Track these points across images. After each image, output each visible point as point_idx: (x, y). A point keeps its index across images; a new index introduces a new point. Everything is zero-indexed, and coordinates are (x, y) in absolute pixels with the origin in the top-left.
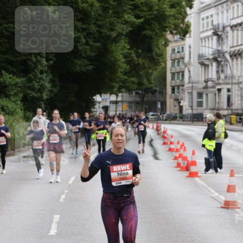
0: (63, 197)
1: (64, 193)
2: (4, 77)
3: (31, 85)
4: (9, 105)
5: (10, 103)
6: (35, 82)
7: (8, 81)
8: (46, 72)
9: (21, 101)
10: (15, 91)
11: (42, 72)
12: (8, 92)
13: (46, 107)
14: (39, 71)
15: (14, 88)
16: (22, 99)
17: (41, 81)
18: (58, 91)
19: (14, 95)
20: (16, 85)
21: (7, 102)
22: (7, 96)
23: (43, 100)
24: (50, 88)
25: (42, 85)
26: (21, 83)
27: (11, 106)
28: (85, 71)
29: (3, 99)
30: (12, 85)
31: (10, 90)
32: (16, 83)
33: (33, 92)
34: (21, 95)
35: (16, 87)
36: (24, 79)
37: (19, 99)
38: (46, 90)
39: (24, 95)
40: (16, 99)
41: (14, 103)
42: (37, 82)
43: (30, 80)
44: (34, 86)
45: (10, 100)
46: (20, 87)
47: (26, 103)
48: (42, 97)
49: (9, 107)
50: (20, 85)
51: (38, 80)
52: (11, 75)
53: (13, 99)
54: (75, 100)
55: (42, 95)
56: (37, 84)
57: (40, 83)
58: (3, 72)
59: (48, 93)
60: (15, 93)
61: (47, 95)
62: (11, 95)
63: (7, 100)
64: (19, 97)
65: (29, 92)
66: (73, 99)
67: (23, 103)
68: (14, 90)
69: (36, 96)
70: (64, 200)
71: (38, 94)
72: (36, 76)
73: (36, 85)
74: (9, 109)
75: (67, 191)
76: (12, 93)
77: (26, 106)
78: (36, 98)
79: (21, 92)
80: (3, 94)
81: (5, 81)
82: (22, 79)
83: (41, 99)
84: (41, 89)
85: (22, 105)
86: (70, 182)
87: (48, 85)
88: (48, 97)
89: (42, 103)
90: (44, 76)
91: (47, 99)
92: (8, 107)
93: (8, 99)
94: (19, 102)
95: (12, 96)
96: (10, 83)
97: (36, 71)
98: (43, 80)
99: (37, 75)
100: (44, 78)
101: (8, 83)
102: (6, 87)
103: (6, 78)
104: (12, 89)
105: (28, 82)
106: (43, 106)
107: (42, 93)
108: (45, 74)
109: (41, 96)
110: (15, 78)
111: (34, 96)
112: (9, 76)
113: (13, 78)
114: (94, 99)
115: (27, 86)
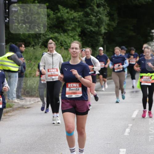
0: (128, 130)
1: (128, 126)
2: (62, 11)
3: (88, 19)
4: (67, 40)
5: (68, 38)
6: (92, 16)
7: (66, 16)
8: (104, 6)
9: (79, 36)
10: (73, 26)
11: (98, 6)
12: (66, 28)
13: (104, 41)
14: (96, 5)
15: (72, 23)
16: (80, 33)
17: (98, 14)
18: (116, 24)
19: (71, 30)
20: (73, 20)
21: (65, 37)
22: (65, 31)
23: (101, 35)
24: (107, 22)
25: (100, 19)
26: (79, 18)
27: (69, 41)
28: (144, 3)
29: (61, 34)
30: (69, 20)
31: (68, 25)
32: (74, 18)
33: (90, 27)
34: (79, 30)
35: (73, 22)
36: (82, 13)
37: (77, 34)
38: (104, 24)
39: (81, 30)
40: (74, 33)
41: (72, 38)
42: (94, 16)
43: (87, 15)
44: (91, 20)
45: (68, 35)
46: (78, 22)
47: (84, 38)
48: (101, 31)
49: (67, 43)
50: (78, 20)
51: (95, 14)
52: (68, 10)
53: (70, 34)
54: (134, 34)
55: (100, 29)
56: (94, 18)
57: (98, 17)
58: (60, 7)
59: (106, 27)
60: (73, 28)
61: (105, 29)
62: (69, 30)
63: (65, 36)
64: (77, 31)
65: (86, 26)
66: (131, 33)
67: (81, 38)
68: (71, 24)
69: (93, 30)
70: (129, 133)
71: (95, 28)
72: (92, 10)
73: (94, 20)
74: (67, 44)
75: (131, 125)
76: (70, 28)
77: (84, 41)
78: (94, 32)
79: (79, 26)
80: (61, 29)
81: (62, 15)
82: (80, 13)
83: (98, 33)
84: (99, 24)
85: (80, 40)
86: (134, 116)
87: (106, 19)
88: (106, 31)
89: (100, 37)
90: (101, 9)
91: (105, 33)
92: (65, 42)
93: (66, 34)
94: (77, 37)
95: (70, 32)
96: (68, 18)
97: (92, 4)
98: (101, 14)
99: (94, 9)
100: (101, 12)
101: (65, 18)
102: (63, 22)
103: (63, 12)
104: (70, 24)
105: (85, 17)
106: (101, 40)
107: (99, 27)
108: (102, 7)
109: (98, 30)
110: (72, 12)
111: (91, 30)
112: (66, 11)
113: (71, 12)
114: (153, 33)
115: (84, 20)
